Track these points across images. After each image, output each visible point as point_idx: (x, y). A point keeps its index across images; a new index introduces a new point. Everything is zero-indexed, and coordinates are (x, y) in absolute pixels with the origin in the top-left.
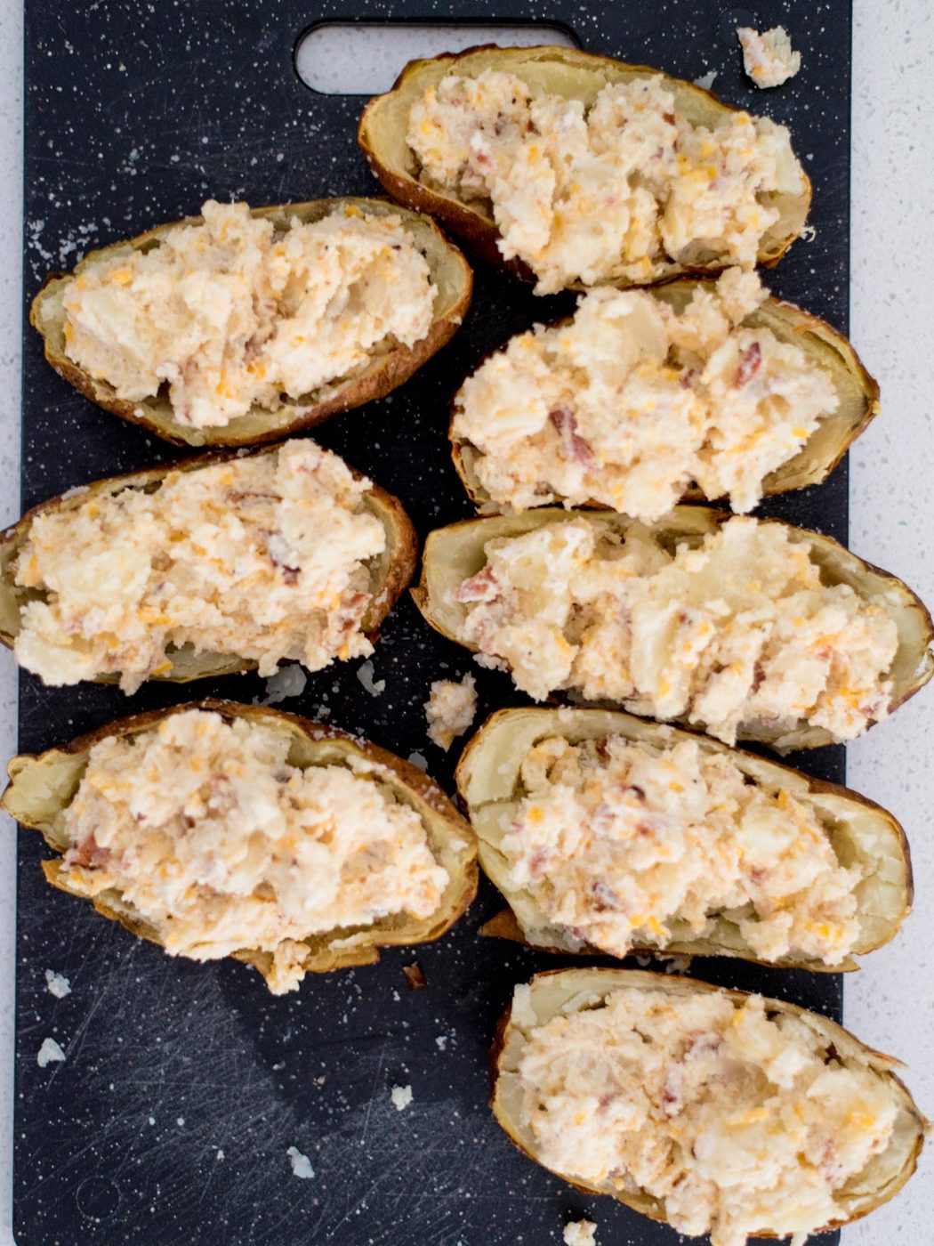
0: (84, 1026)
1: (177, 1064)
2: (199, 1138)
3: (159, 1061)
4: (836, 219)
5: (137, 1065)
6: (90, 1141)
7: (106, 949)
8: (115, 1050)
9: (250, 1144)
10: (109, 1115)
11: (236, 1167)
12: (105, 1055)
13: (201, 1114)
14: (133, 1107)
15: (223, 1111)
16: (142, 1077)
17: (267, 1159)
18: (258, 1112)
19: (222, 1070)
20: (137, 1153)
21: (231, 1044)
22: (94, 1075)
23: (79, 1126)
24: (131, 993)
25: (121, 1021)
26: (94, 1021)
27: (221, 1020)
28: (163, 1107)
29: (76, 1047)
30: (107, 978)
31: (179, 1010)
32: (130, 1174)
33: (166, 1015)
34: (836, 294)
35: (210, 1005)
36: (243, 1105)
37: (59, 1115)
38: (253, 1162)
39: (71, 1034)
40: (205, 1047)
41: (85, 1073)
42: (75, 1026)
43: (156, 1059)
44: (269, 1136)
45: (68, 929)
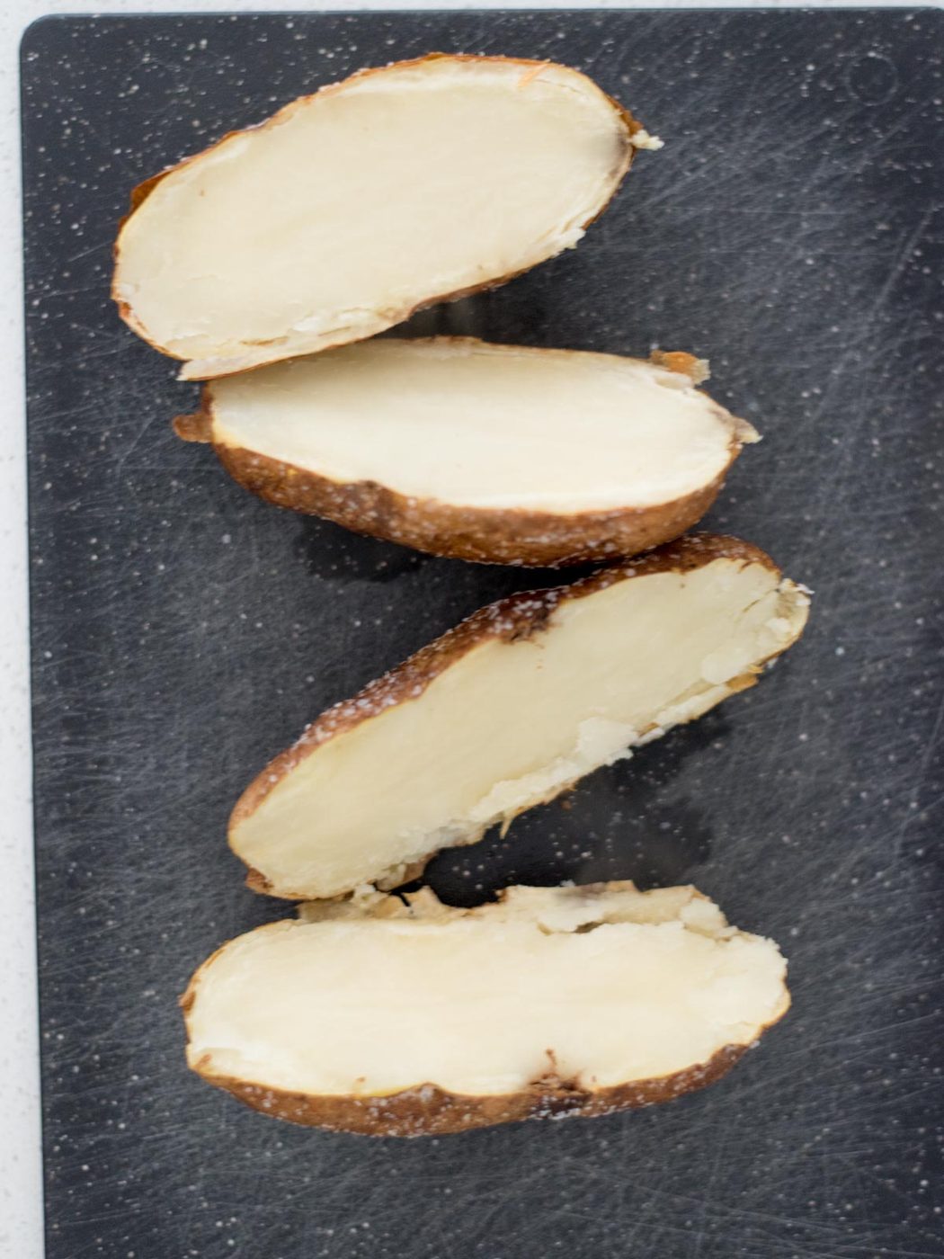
0: (894, 275)
1: (788, 234)
2: (761, 150)
3: (810, 236)
4: (59, 1229)
5: (833, 231)
6: (884, 145)
7: (870, 364)
8: (858, 248)
9: (702, 145)
10: (864, 175)
11: (717, 117)
12: (870, 242)
13: (759, 177)
14: (837, 185)
15: (735, 182)
16: (827, 218)
17: (684, 127)
18: (695, 182)
19: (739, 228)
20: (830, 132)
21: (729, 259)
22: (881, 220)
23: (896, 160)
24: (842, 315)
25: (854, 281)
26: (881, 281)
27: (742, 285)
28: (803, 184)
29: (902, 252)
30: (871, 330)
31: (788, 296)
32: (838, 107)
33: (803, 289)
34: (57, 1142)
35: (753, 302)
36: (712, 188)
37: (919, 173)
38: (698, 124)
39: (909, 265)
40: (757, 255)
41: (891, 222)
42: (904, 275)
43: (812, 239)
44: (682, 154)
45: (916, 386)
